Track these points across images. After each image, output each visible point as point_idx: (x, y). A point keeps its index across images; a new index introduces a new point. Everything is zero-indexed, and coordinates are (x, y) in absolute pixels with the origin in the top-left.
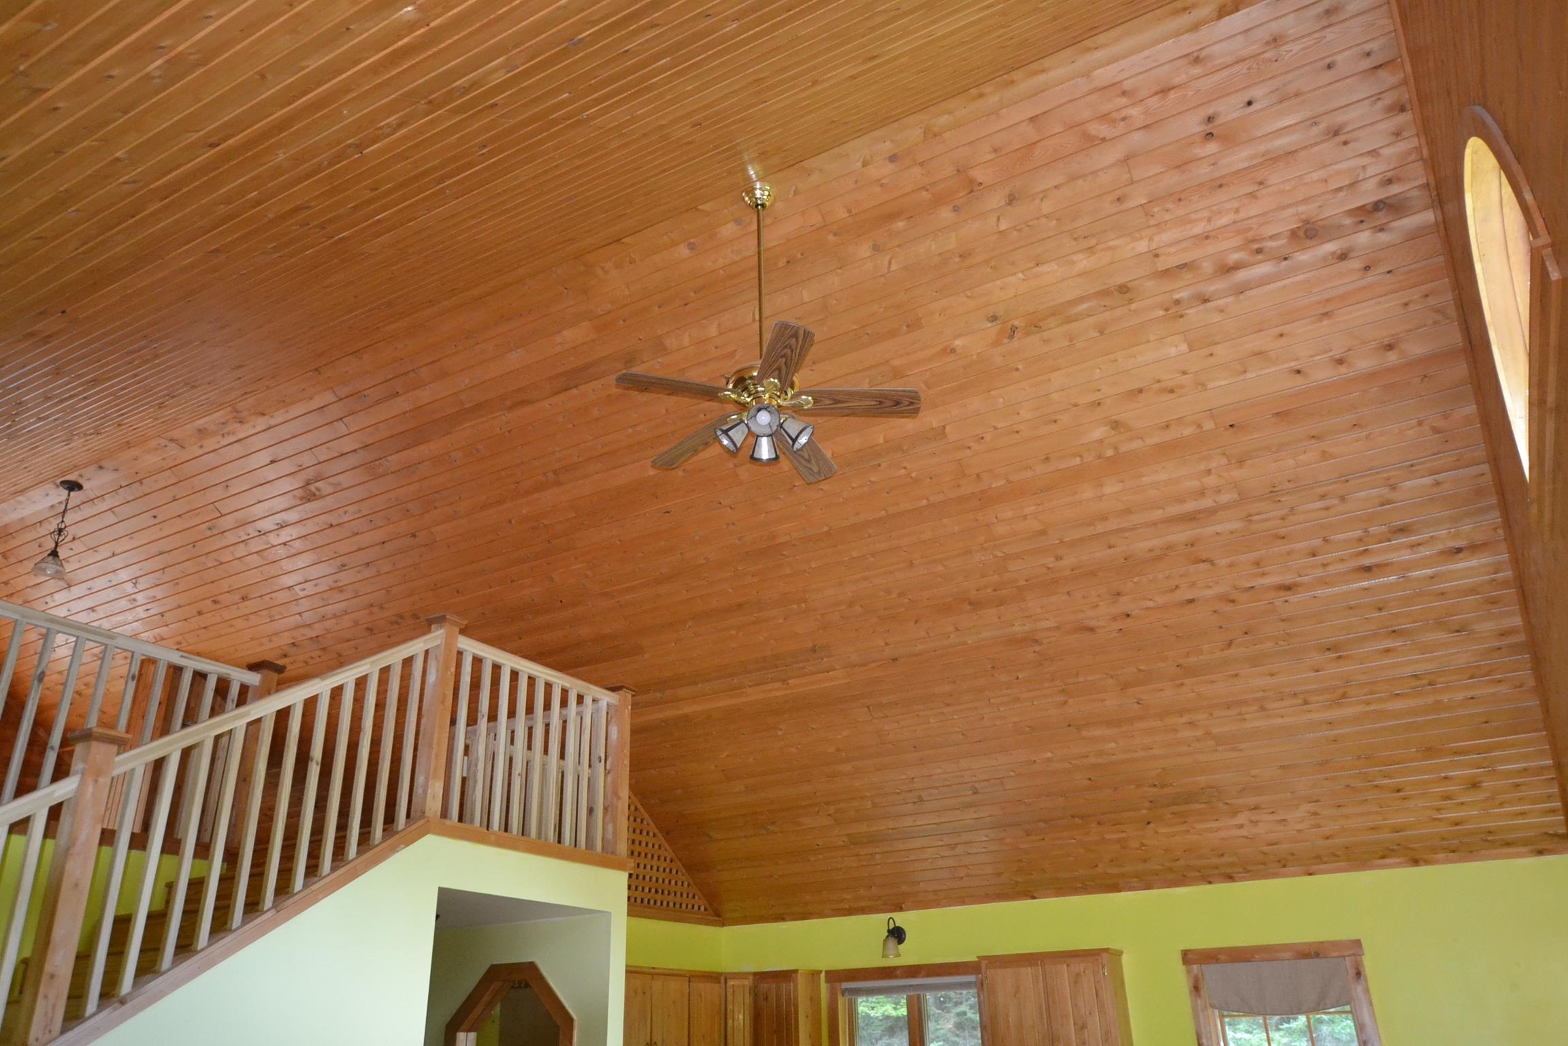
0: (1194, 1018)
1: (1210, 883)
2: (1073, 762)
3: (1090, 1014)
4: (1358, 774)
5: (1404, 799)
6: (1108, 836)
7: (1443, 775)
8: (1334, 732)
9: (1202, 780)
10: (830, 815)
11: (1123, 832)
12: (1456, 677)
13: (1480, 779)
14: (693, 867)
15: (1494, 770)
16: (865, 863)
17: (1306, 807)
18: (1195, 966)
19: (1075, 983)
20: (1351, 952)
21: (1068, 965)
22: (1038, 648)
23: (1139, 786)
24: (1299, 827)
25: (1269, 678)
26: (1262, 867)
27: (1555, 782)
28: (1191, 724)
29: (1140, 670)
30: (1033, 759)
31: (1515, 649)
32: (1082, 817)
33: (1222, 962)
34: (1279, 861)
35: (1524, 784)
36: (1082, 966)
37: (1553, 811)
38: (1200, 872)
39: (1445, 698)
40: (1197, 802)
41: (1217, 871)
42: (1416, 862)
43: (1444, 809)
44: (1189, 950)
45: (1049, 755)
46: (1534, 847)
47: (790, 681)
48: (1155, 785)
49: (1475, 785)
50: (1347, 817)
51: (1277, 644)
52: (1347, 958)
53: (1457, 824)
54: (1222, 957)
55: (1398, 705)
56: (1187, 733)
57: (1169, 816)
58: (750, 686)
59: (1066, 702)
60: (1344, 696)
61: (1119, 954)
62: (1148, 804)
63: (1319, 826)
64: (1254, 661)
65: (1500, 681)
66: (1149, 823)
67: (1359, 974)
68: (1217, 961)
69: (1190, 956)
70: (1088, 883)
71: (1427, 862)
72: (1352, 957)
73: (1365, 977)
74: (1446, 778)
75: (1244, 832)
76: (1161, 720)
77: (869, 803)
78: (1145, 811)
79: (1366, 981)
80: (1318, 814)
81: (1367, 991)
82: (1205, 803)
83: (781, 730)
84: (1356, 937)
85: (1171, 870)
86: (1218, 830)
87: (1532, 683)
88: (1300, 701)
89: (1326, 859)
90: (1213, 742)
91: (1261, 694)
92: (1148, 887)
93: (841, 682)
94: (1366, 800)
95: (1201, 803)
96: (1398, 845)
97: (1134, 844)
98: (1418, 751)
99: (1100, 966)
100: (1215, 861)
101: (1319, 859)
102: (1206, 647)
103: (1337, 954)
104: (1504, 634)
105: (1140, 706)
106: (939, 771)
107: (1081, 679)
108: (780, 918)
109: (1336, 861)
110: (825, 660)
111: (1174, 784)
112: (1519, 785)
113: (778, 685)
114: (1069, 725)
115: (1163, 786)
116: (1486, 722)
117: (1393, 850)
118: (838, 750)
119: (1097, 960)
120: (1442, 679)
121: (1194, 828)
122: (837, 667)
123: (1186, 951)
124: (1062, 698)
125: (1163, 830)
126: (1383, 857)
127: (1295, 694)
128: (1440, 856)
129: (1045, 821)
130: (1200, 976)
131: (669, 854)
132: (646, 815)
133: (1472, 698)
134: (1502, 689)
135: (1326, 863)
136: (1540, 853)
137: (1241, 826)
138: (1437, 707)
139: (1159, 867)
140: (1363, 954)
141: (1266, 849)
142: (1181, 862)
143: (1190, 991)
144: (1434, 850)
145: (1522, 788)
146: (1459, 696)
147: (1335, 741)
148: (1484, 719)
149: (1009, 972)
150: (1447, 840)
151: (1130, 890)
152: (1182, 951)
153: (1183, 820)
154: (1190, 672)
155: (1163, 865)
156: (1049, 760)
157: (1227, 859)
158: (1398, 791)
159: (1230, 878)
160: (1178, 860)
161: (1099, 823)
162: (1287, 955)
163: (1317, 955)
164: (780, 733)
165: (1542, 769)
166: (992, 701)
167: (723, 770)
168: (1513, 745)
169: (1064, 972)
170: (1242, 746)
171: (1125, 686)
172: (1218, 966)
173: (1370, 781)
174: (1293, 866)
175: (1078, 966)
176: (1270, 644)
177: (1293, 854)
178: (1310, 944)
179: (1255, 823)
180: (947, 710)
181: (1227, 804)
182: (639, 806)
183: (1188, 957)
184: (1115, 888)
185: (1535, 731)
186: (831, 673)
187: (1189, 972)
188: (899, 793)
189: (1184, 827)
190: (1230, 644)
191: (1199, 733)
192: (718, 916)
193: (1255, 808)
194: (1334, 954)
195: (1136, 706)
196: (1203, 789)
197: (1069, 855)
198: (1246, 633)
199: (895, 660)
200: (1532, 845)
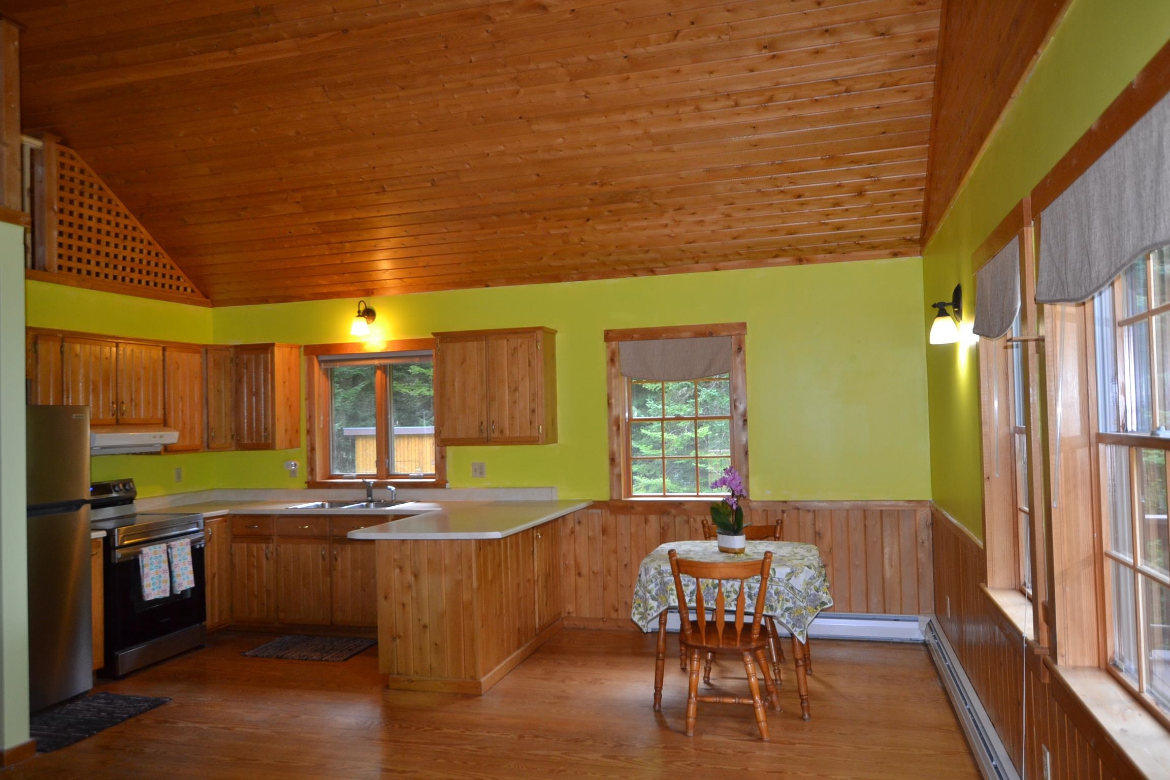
0: (608, 384)
1: (635, 275)
2: (523, 156)
3: (522, 379)
4: (771, 179)
5: (803, 204)
6: (552, 232)
7: (837, 183)
8: (756, 137)
9: (637, 179)
10: (297, 202)
11: (566, 227)
12: (871, 84)
13: (867, 187)
14: (173, 251)
15: (878, 180)
16: (335, 252)
17: (722, 208)
18: (614, 343)
19: (513, 355)
20: (737, 332)
21: (508, 340)
22: (490, 27)
23: (581, 184)
24: (713, 228)
25: (707, 76)
26: (679, 263)
27: (923, 193)
28: (633, 122)
29: (589, 60)
30: (487, 152)
31: (926, 57)
32: (530, 212)
33: (635, 340)
34: (693, 258)
35: (898, 194)
36: (519, 341)
37: (914, 219)
38: (628, 266)
39: (856, 106)
40: (631, 200)
41: (642, 266)
42: (800, 261)
43: (832, 214)
44: (611, 330)
45: (502, 148)
46: (892, 250)
47: (239, 50)
48: (596, 184)
49: (860, 193)
50: (753, 220)
51: (720, 37)
52: (733, 337)
53: (838, 229)
54: (636, 336)
55: (816, 111)
56: (627, 132)
57: (606, 213)
58: (195, 54)
59: (517, 92)
60: (771, 99)
61: (553, 333)
62: (588, 201)
63: (729, 227)
64: (696, 56)
65: (905, 91)
66: (588, 220)
67: (740, 349)
68: (632, 339)
69: (610, 335)
70: (533, 274)
71: (809, 261)
72: (738, 336)
73: (744, 352)
74: (839, 186)
75: (667, 231)
76: (606, 117)
77: (334, 191)
78: (585, 209)
79: (744, 354)
80: (731, 216)
81: (743, 362)
82: (638, 202)
83: (236, 107)
84: (745, 321)
85: (604, 264)
86: (645, 229)
87: (930, 94)
88: (732, 103)
89: (730, 257)
90: (650, 142)
91: (698, 93)
92: (584, 278)
93: (291, 54)
94: (771, 204)
95: (634, 202)
96: (790, 246)
97: (574, 239)
98: (822, 159)
99: (535, 341)
100: (641, 256)
101: (725, 257)
102: (653, 37)
103: (726, 333)
104: (921, 40)
105: (587, 99)
106: (399, 160)
107: (532, 66)
108: (265, 300)
109: (740, 259)
110: (271, 26)
111: (613, 183)
112: (894, 195)
113: (225, 54)
114: (520, 118)
115: (603, 185)
116: (884, 133)
117: (785, 250)
118: (298, 133)
119: (533, 336)
120: (857, 87)
121: (626, 226)
122: (286, 35)
123: (608, 330)
124: (512, 88)
125: (600, 227)
126: (776, 256)
127: (728, 95)
128: (821, 256)
129: (498, 216)
130: (617, 351)
131: (146, 235)
132: (113, 196)
133: (878, 108)
134: (905, 99)
135: (730, 260)
136: (895, 255)
137: (666, 226)
138: (847, 115)
139: (595, 261)
140: (746, 334)
141: (684, 246)
142: (613, 258)
143: (608, 362)
144: (816, 251)
145: (896, 197)
146: (868, 105)
147: (755, 146)
148: (882, 130)
149: (458, 346)
150: (829, 242)
151: (568, 280)
152: (605, 331)
153: (617, 218)
154: (636, 64)
155: (598, 259)
156: (502, 154)
157: (652, 255)
158: (799, 197)
159: (652, 272)
160: (610, 255)
161: (545, 219)
162: (688, 334)
163: (711, 334)
164: (236, 111)
165: (917, 180)
166: (446, 86)
167: (184, 151)
168: (899, 156)
169: (504, 346)
170: (676, 147)
171: (575, 77)
172: (632, 343)
173: (778, 187)
174: (703, 263)
175: (516, 341)
176: (712, 38)
177: (704, 252)
178: (707, 326)
179: (677, 223)
180: (402, 94)
181: (655, 203)
182: (104, 186)
183: (609, 336)
184: (557, 279)
185: (921, 143)
186: (279, 44)
187: (608, 347)
188: (361, 183)
189: (618, 225)
190: (676, 35)
191: (639, 132)
192: (207, 297)
193: (679, 209)
194: (723, 334)
195: (585, 100)
196: (636, 188)
197: (518, 248)
198: (693, 23)
199: (345, 31)
200: (891, 248)
